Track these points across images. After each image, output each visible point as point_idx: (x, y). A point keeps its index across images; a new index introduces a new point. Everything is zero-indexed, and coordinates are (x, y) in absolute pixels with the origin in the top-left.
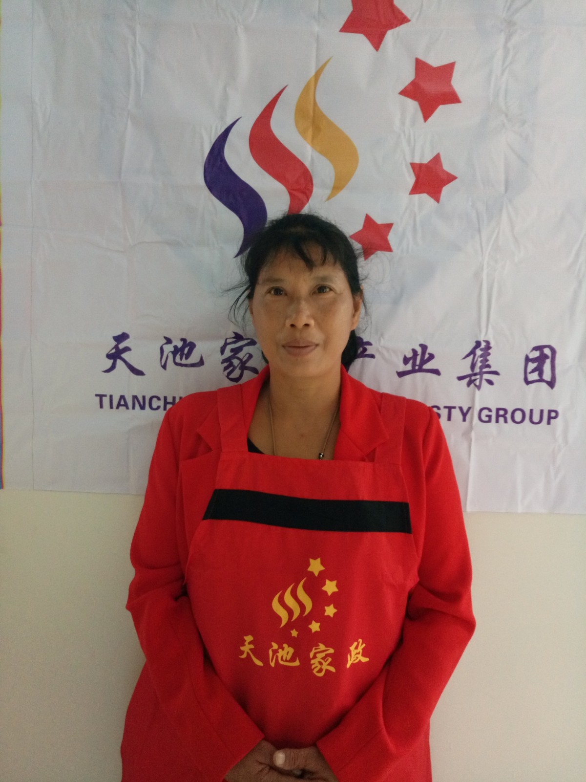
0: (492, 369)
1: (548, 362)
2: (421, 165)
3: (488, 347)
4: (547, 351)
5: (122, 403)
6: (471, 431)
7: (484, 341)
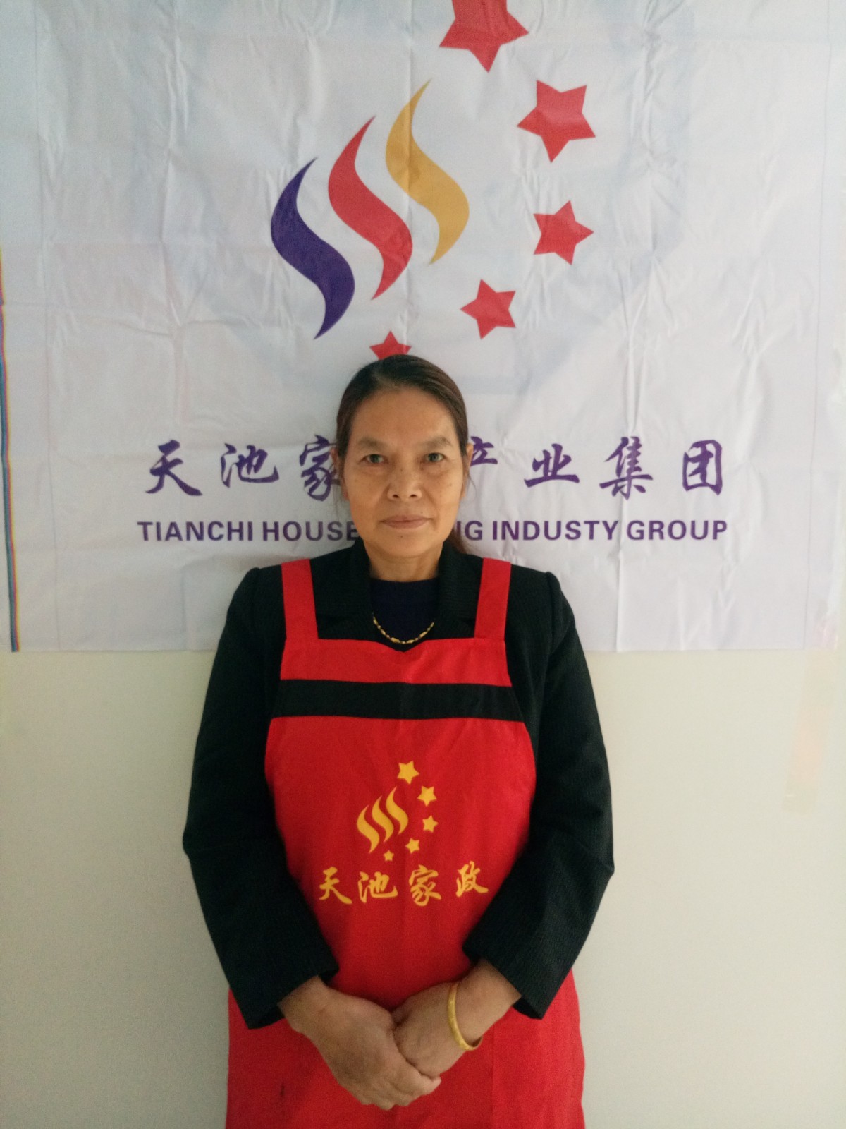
0: (643, 472)
1: (712, 461)
2: (547, 217)
3: (637, 444)
4: (711, 448)
5: (173, 531)
6: (618, 551)
7: (633, 438)
